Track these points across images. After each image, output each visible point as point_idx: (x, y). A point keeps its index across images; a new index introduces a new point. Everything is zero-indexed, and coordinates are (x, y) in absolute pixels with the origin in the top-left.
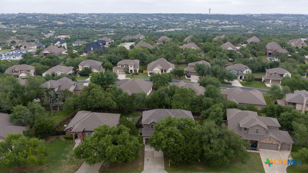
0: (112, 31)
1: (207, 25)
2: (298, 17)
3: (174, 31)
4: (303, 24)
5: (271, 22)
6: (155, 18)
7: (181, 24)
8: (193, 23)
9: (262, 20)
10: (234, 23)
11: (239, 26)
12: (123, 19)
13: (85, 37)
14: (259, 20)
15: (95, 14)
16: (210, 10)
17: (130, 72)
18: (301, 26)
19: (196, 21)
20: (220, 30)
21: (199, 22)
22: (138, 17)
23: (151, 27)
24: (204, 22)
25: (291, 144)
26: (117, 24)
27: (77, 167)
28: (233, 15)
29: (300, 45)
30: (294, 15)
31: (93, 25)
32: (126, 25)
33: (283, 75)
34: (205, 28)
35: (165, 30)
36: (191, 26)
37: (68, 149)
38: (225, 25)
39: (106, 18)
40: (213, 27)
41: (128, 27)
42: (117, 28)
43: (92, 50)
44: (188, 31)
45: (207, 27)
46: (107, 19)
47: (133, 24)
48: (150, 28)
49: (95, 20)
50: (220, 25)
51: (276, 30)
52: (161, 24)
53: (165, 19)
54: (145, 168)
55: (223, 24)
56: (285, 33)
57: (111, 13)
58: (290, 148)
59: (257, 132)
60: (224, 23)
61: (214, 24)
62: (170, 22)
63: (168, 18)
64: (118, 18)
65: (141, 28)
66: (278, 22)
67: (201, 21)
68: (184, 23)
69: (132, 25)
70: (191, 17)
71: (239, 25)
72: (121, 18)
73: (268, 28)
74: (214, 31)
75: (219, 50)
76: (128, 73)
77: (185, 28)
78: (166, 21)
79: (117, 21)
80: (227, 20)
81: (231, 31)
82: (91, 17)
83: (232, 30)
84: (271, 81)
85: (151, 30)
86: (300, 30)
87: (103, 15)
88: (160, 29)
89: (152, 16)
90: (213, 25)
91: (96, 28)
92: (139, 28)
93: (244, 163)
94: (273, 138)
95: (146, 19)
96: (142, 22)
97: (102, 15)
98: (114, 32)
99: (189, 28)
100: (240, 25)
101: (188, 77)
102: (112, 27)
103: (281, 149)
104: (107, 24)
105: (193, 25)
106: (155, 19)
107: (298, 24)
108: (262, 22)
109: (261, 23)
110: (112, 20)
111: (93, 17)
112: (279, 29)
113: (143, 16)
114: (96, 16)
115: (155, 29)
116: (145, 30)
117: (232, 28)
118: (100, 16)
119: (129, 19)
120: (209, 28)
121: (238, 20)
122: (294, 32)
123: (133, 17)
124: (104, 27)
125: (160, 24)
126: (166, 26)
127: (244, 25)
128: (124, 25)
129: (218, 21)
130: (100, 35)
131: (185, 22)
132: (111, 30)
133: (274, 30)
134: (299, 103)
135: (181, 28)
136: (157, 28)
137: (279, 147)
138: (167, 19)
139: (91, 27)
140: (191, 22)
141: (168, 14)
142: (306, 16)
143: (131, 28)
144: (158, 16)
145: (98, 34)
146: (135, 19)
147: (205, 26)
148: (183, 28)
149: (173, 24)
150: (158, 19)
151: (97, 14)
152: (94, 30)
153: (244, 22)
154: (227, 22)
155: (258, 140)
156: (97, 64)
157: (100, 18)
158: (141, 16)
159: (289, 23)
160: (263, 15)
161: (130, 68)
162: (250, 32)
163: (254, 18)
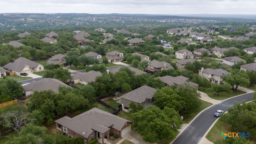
4: (49, 20)
5: (24, 20)
9: (15, 18)
14: (11, 18)
18: (49, 22)
30: (37, 14)
33: (119, 55)
66: (30, 20)
73: (25, 25)
84: (115, 60)
86: (52, 25)
107: (46, 21)
108: (15, 20)
112: (35, 25)
127: (3, 24)
133: (32, 26)
159: (39, 20)
162: (13, 29)
163: (6, 17)
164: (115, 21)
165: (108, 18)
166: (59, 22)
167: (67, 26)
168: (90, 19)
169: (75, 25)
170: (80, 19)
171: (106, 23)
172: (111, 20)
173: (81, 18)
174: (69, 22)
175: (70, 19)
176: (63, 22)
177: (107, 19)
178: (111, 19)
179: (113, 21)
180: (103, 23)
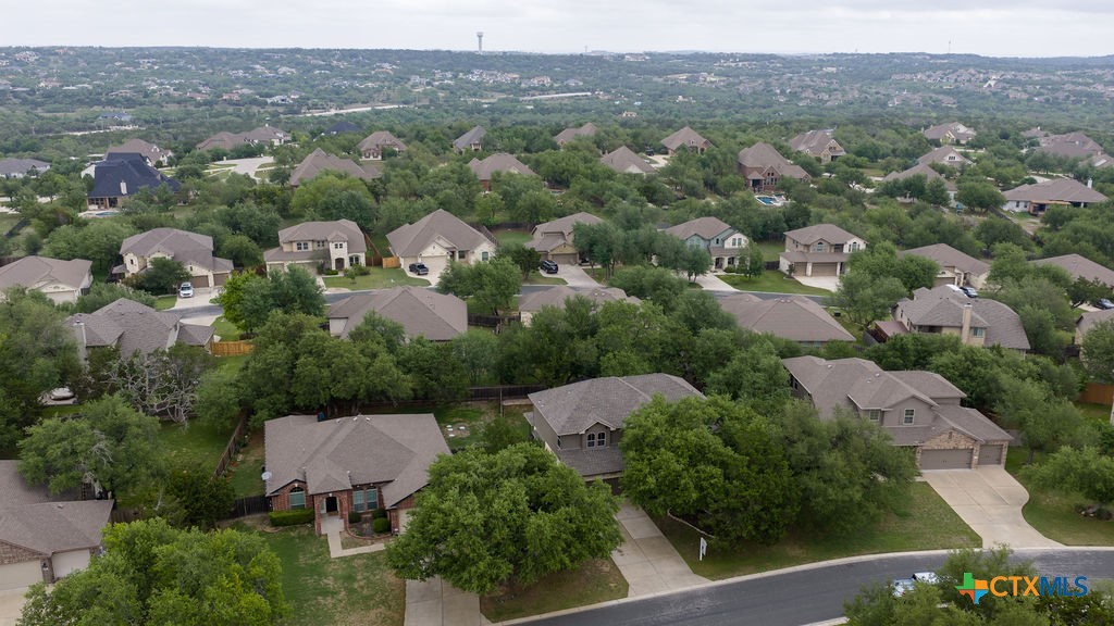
0: (126, 118)
1: (479, 89)
2: (761, 63)
3: (369, 112)
4: (782, 84)
5: (686, 80)
6: (282, 65)
7: (389, 88)
8: (428, 84)
9: (659, 73)
10: (572, 83)
11: (589, 94)
12: (150, 68)
13: (18, 143)
14: (645, 72)
15: (28, 49)
16: (480, 36)
17: (334, 268)
18: (778, 91)
19: (438, 76)
20: (529, 107)
21: (451, 79)
22: (214, 60)
23: (277, 99)
24: (469, 82)
25: (1006, 444)
26: (135, 90)
27: (397, 616)
28: (562, 56)
29: (826, 152)
30: (748, 55)
31: (33, 92)
32: (177, 94)
33: (842, 245)
34: (475, 103)
35: (333, 112)
36: (425, 93)
37: (313, 558)
38: (543, 90)
39: (76, 63)
40: (503, 99)
41: (186, 101)
42: (141, 104)
43: (124, 190)
44: (421, 114)
45: (481, 97)
46: (83, 70)
47: (204, 89)
48: (273, 104)
49: (34, 74)
50: (525, 90)
51: (709, 105)
52: (312, 87)
53: (320, 67)
54: (629, 581)
55: (535, 88)
56: (738, 116)
57: (96, 45)
58: (1000, 456)
59: (909, 420)
60: (535, 82)
61: (504, 87)
62: (344, 79)
63: (333, 67)
64: (128, 65)
65: (237, 104)
66: (708, 79)
67: (455, 77)
68: (397, 83)
69: (200, 92)
70: (417, 62)
71: (588, 91)
72: (145, 64)
73: (680, 98)
74: (510, 113)
75: (606, 175)
76: (330, 269)
77: (405, 103)
78: (328, 78)
79: (128, 75)
80: (546, 72)
81: (569, 112)
82: (11, 64)
83: (570, 108)
84: (809, 268)
85: (281, 110)
86: (780, 104)
87: (65, 54)
88: (315, 106)
89: (268, 58)
90: (503, 91)
91: (50, 107)
92: (230, 102)
93: (904, 516)
94: (959, 432)
95: (247, 69)
96: (232, 81)
97: (57, 54)
98: (133, 122)
99: (420, 104)
100: (593, 91)
101: (550, 271)
102: (118, 101)
103: (980, 462)
104: (91, 88)
105: (433, 92)
106: (283, 69)
107: (768, 84)
108: (655, 79)
109: (656, 82)
110: (109, 72)
111: (21, 63)
112: (716, 100)
113: (232, 59)
114: (32, 59)
115: (296, 108)
116: (255, 109)
117: (566, 101)
118: (52, 58)
119: (179, 68)
120: (492, 101)
121: (579, 74)
122: (764, 111)
123: (194, 62)
124: (81, 102)
125: (308, 89)
126: (333, 96)
127: (607, 91)
128: (168, 95)
129: (516, 76)
130: (79, 134)
131: (400, 79)
132: (120, 115)
133: (703, 106)
134: (950, 324)
135: (393, 103)
136: (302, 102)
137: (976, 458)
138: (331, 68)
139: (24, 102)
140: (425, 81)
141: (330, 50)
142: (783, 59)
143: (199, 105)
144: (292, 56)
145: (69, 130)
146: (204, 69)
147: (475, 95)
148: (398, 103)
149: (357, 89)
150: (294, 70)
151: (37, 50)
152: (39, 111)
153: (601, 78)
154: (547, 81)
155: (916, 443)
156: (200, 245)
157: (51, 65)
158: (225, 59)
159: (741, 82)
160: (654, 57)
161: (335, 253)
162: (629, 113)
163: (630, 66)
164: (1101, 95)
165: (1066, 79)
166: (816, 91)
167: (843, 107)
168: (969, 81)
169: (885, 105)
170: (924, 78)
171: (1047, 101)
172: (1080, 88)
173: (929, 76)
174: (861, 92)
175: (875, 79)
176: (836, 90)
177: (1057, 83)
178: (1080, 84)
179: (1089, 95)
180: (1029, 100)
